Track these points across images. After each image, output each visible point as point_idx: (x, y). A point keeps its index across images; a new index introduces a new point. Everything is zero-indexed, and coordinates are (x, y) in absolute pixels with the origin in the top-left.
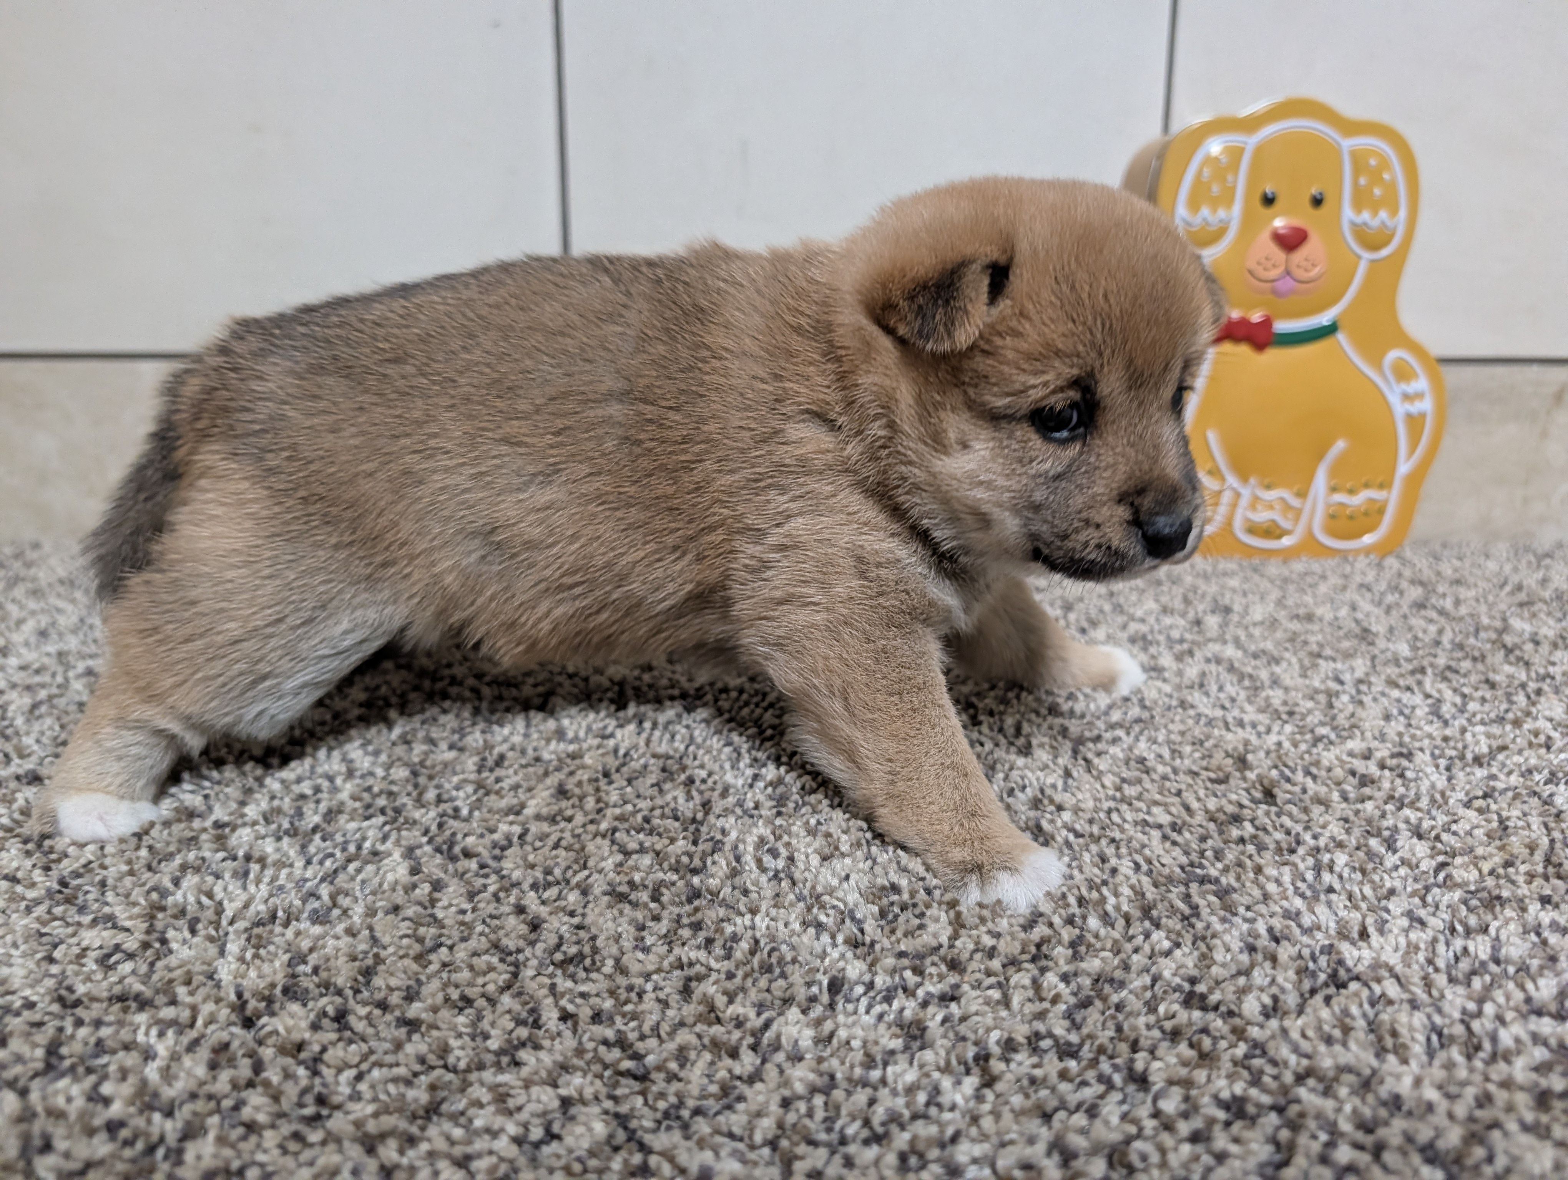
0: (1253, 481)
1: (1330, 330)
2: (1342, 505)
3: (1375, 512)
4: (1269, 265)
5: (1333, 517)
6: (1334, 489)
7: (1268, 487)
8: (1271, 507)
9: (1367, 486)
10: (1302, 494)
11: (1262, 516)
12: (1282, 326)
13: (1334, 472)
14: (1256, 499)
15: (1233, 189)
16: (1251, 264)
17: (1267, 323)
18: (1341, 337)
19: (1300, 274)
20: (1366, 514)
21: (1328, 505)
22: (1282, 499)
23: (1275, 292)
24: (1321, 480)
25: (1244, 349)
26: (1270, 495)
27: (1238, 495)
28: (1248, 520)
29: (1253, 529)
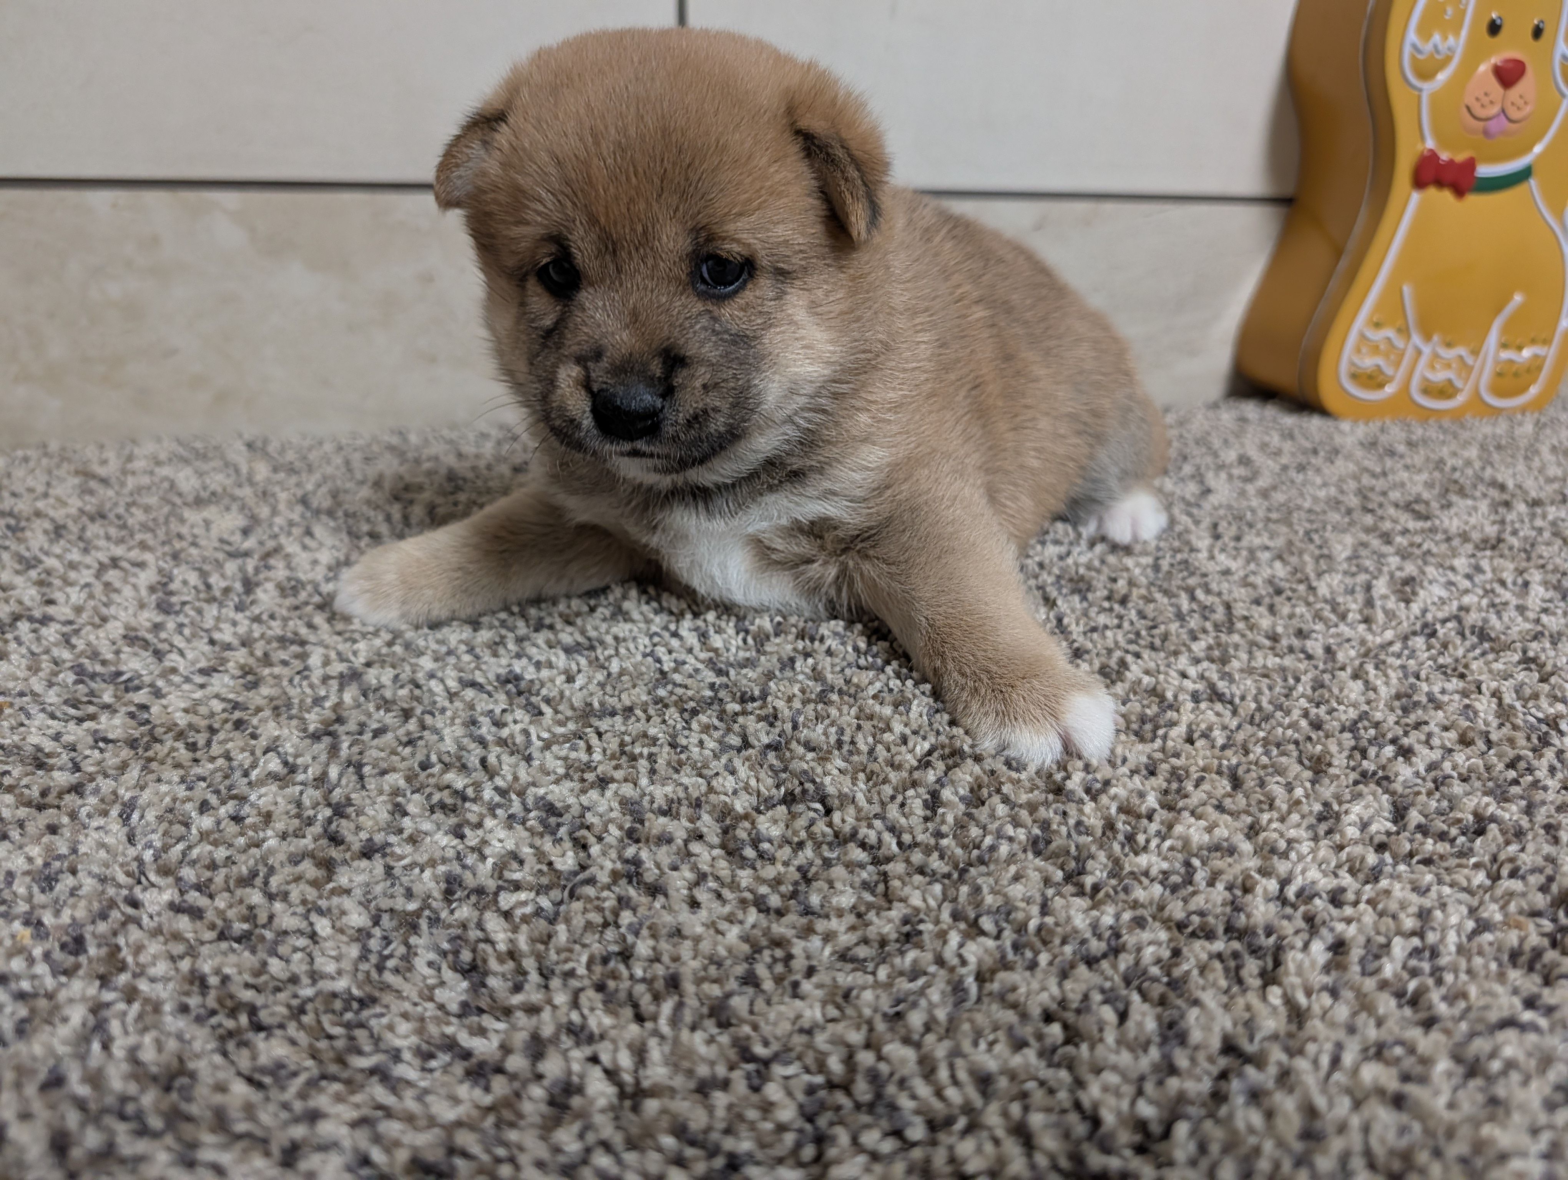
0: (1436, 338)
1: (1524, 175)
2: (1511, 362)
3: (1534, 368)
4: (1485, 100)
5: (1499, 375)
6: (1504, 346)
7: (1449, 345)
8: (1448, 366)
9: (1533, 342)
10: (1475, 353)
11: (1439, 376)
12: (1484, 170)
13: (1506, 329)
14: (1436, 356)
15: (1464, 12)
16: (1470, 100)
17: (1470, 165)
18: (1533, 182)
19: (1514, 114)
20: (1528, 371)
21: (1497, 362)
22: (1461, 357)
23: (1486, 133)
24: (1493, 338)
25: (1446, 196)
26: (1448, 354)
27: (1419, 352)
28: (1426, 379)
29: (1428, 390)
